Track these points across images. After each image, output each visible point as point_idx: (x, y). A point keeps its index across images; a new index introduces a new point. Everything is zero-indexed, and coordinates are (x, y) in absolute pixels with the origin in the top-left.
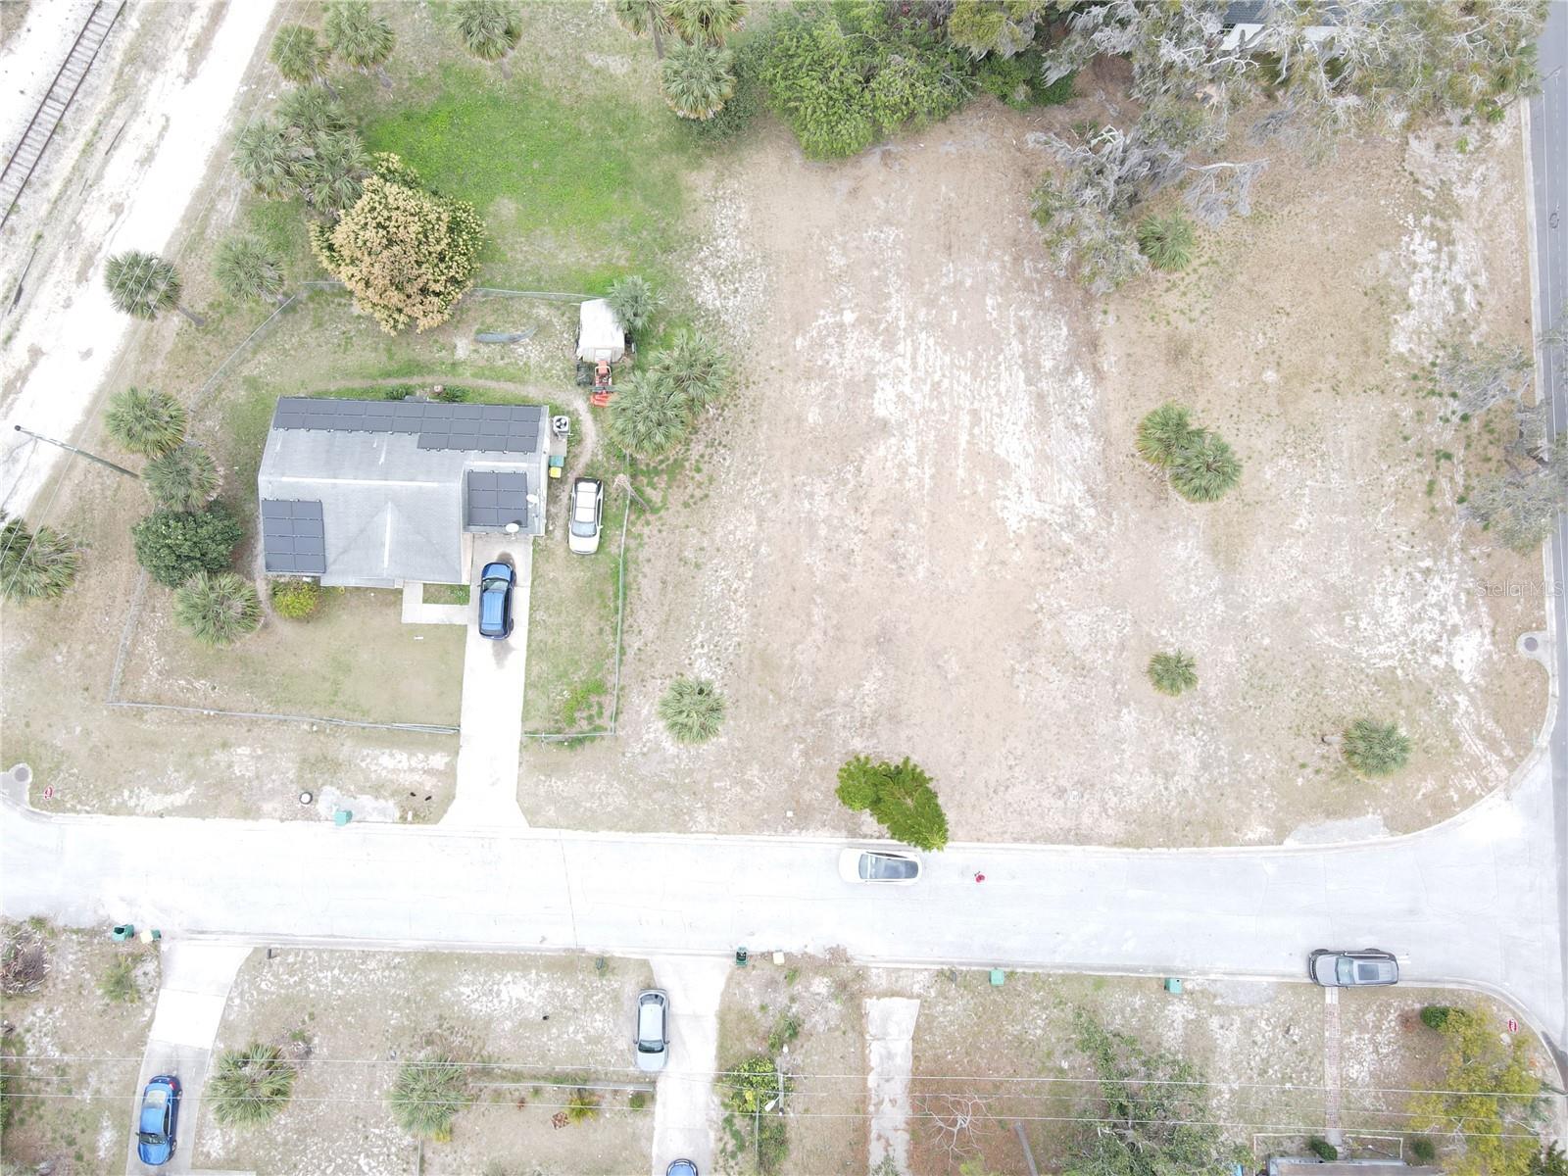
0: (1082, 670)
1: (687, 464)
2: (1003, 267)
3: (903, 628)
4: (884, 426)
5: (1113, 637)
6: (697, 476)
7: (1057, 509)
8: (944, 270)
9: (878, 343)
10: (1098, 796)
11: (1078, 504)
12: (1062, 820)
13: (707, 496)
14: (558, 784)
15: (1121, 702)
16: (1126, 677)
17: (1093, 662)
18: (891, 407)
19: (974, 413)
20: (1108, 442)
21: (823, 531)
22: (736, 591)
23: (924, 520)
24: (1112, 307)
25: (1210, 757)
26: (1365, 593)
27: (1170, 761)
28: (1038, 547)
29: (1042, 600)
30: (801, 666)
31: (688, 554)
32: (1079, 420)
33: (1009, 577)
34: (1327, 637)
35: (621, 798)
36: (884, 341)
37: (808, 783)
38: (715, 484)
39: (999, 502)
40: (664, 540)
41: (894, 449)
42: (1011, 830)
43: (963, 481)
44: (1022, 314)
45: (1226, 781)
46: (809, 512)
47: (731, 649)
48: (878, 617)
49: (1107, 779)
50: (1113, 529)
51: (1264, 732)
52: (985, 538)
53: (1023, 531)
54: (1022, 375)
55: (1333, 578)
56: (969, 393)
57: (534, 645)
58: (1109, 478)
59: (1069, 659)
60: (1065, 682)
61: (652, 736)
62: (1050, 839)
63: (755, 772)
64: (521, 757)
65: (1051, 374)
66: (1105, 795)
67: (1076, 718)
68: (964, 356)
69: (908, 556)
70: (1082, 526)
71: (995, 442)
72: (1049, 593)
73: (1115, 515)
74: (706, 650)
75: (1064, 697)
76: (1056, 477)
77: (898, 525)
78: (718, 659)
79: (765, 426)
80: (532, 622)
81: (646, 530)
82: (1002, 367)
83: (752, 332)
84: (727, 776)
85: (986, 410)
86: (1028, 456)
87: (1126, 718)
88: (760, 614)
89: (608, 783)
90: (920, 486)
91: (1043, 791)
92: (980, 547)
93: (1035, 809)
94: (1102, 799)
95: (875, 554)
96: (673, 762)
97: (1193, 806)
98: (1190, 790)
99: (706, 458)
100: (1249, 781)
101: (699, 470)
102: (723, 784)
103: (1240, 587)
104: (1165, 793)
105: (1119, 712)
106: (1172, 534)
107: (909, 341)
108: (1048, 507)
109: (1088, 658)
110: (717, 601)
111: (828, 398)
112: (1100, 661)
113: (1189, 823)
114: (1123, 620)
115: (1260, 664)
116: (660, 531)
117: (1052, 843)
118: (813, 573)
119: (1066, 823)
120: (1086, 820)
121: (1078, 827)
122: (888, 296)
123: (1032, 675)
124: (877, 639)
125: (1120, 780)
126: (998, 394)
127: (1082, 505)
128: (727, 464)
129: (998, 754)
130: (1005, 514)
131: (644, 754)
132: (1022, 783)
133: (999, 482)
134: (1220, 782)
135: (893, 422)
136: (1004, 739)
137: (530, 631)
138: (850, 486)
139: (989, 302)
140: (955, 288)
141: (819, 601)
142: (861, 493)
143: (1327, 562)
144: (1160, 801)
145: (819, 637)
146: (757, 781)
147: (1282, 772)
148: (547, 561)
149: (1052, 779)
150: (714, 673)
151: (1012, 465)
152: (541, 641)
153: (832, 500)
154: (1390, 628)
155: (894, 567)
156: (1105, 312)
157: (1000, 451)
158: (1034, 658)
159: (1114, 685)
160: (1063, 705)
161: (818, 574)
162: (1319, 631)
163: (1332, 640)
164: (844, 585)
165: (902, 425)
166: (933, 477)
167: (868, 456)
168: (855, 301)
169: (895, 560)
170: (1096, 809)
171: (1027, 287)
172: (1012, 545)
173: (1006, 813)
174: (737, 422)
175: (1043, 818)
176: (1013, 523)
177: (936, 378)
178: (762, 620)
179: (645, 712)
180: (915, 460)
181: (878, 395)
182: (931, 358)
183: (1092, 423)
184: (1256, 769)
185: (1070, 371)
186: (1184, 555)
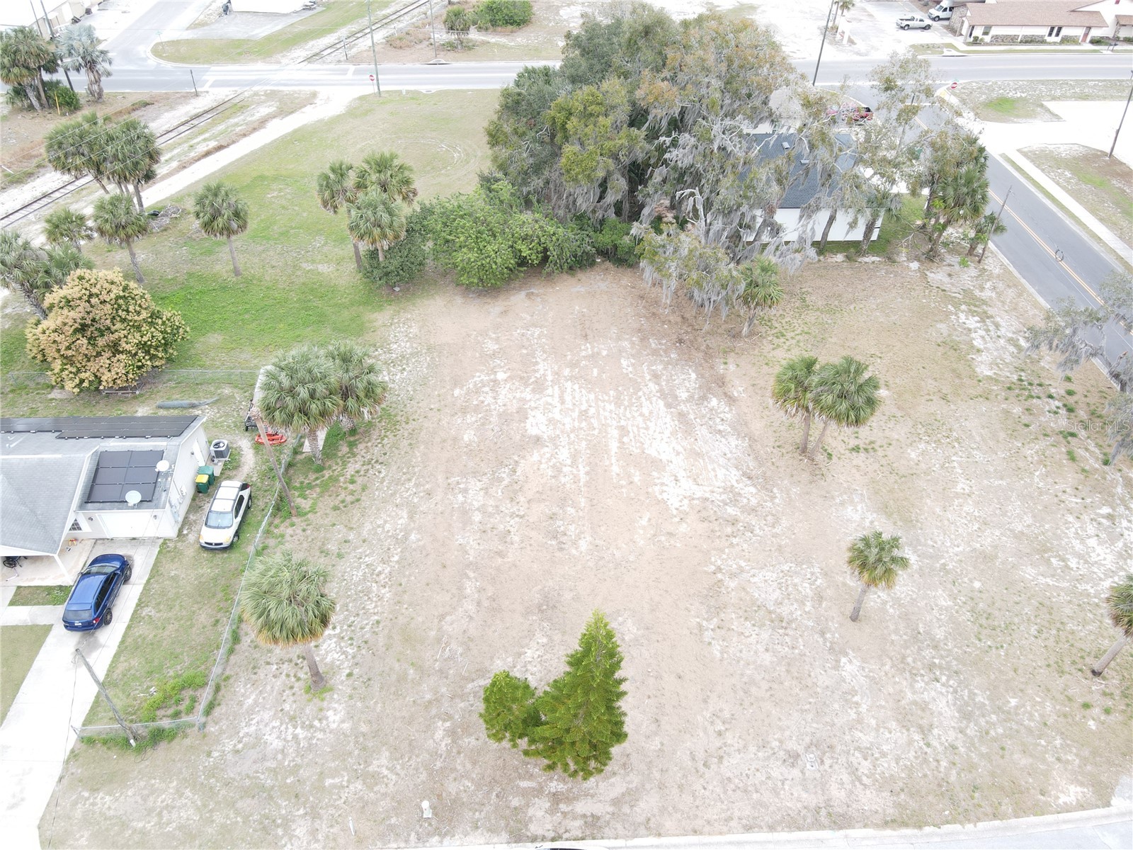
0: (780, 622)
1: (342, 479)
2: (633, 343)
3: (568, 596)
4: (538, 440)
5: (806, 589)
6: (351, 487)
7: (716, 489)
8: (583, 348)
9: (528, 390)
10: (843, 759)
11: (736, 485)
12: (804, 795)
13: (358, 500)
14: (105, 801)
15: (837, 651)
16: (833, 625)
17: (791, 613)
18: (544, 428)
19: (622, 428)
20: (752, 439)
21: (477, 517)
22: (380, 573)
23: (583, 505)
24: (730, 360)
25: (967, 704)
26: (1059, 538)
27: (919, 712)
28: (704, 520)
29: (719, 562)
30: (450, 637)
31: (332, 547)
32: (721, 428)
33: (678, 545)
34: (1040, 577)
35: (191, 811)
36: (533, 388)
37: (455, 770)
38: (367, 492)
39: (657, 489)
40: (307, 537)
41: (548, 455)
42: (737, 814)
43: (618, 475)
44: (654, 368)
45: (1000, 731)
46: (462, 503)
47: (368, 628)
48: (540, 587)
49: (848, 738)
50: (777, 501)
51: (1020, 672)
52: (647, 516)
53: (685, 508)
54: (661, 403)
55: (1019, 527)
56: (614, 416)
57: (129, 640)
58: (761, 465)
59: (762, 613)
60: (765, 635)
61: (253, 728)
62: (793, 823)
63: (384, 761)
64: (66, 769)
65: (687, 400)
66: (852, 759)
67: (788, 671)
68: (607, 394)
69: (568, 533)
70: (745, 501)
71: (646, 446)
72: (724, 556)
73: (775, 490)
74: (338, 630)
75: (767, 650)
76: (710, 467)
77: (555, 509)
78: (351, 639)
79: (422, 447)
80: (135, 617)
81: (290, 531)
82: (643, 399)
83: (415, 391)
84: (346, 769)
85: (633, 426)
86: (678, 454)
87: (848, 667)
88: (405, 592)
89: (178, 791)
90: (576, 480)
91: (768, 758)
92: (644, 522)
93: (762, 783)
94: (850, 765)
95: (533, 534)
96: (275, 758)
97: (972, 767)
98: (959, 744)
99: (362, 473)
100: (1030, 730)
101: (352, 482)
102: (337, 780)
103: (926, 540)
104: (928, 750)
105: (838, 661)
106: (838, 501)
107: (556, 387)
108: (708, 489)
109: (785, 610)
110: (356, 585)
111: (483, 424)
112: (799, 613)
113: (976, 788)
114: (812, 574)
115: (981, 605)
116: (304, 530)
117: (799, 829)
118: (466, 552)
119: (812, 800)
120: (838, 794)
121: (828, 803)
122: (537, 363)
123: (723, 632)
124: (539, 607)
125: (865, 739)
126: (642, 415)
127: (741, 485)
128: (382, 475)
129: (699, 718)
130: (665, 496)
131: (237, 752)
132: (739, 750)
133: (655, 474)
134: (992, 733)
135: (545, 437)
136: (705, 701)
137: (129, 627)
138: (505, 483)
139: (624, 363)
140: (594, 357)
141: (472, 575)
142: (516, 487)
143: (1005, 514)
144: (925, 761)
145: (470, 607)
146: (385, 772)
147: (1065, 716)
148: (172, 560)
149: (777, 744)
150: (344, 653)
151: (664, 460)
152: (140, 636)
153: (486, 493)
154: (1104, 565)
155: (554, 543)
156: (726, 363)
157: (652, 452)
158: (722, 615)
159: (822, 633)
160: (767, 658)
161: (472, 552)
162: (1029, 572)
163: (1048, 580)
164: (500, 560)
165: (553, 440)
166: (587, 473)
167: (522, 461)
168: (508, 367)
169: (555, 537)
170: (846, 777)
171: (655, 352)
172: (677, 519)
173: (725, 792)
174: (395, 446)
175: (777, 794)
176: (674, 503)
177: (584, 407)
178: (406, 597)
179: (250, 701)
180: (569, 462)
181: (531, 420)
182: (577, 396)
183: (734, 428)
184: (1031, 715)
185: (704, 398)
186: (857, 517)
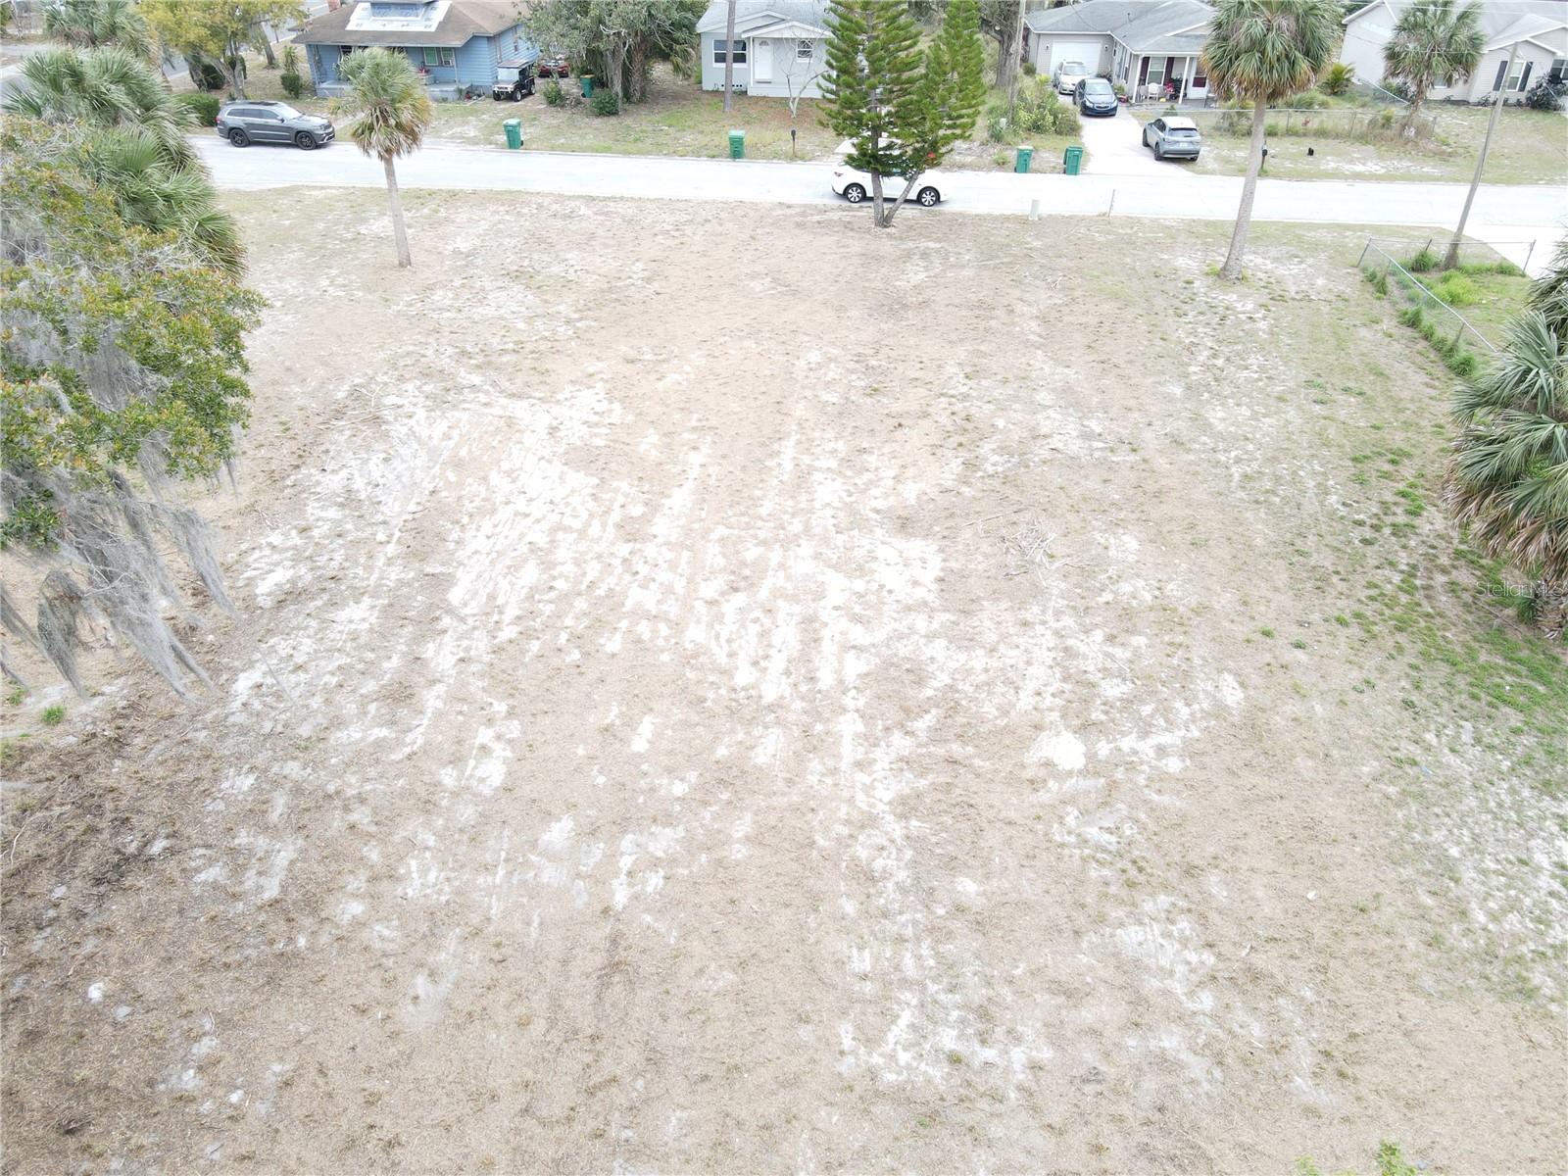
8: (655, 881)
30: (1050, 289)
36: (920, 682)
107: (826, 680)
151: (557, 463)
157: (580, 483)
168: (1043, 797)
